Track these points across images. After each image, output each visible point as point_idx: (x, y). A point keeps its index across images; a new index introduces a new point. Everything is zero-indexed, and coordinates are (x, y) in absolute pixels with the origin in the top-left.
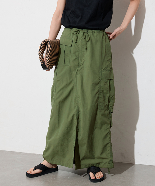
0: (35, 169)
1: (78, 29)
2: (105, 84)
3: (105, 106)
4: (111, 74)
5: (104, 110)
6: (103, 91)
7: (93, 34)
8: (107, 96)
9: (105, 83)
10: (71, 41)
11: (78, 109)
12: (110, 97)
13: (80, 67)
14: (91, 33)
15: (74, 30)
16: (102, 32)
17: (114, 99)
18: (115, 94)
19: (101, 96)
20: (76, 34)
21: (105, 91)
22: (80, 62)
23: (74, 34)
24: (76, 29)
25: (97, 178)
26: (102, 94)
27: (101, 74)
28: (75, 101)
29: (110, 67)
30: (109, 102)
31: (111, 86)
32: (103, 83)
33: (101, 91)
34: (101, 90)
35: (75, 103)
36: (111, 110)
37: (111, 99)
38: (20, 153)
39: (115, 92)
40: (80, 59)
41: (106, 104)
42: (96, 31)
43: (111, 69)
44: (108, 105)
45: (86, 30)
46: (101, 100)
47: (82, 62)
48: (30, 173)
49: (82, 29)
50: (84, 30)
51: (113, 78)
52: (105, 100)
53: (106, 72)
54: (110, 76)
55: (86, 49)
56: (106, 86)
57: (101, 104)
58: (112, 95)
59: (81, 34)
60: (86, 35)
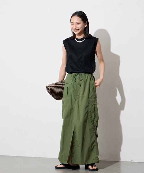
0: (61, 164)
1: (76, 74)
2: (92, 107)
5: (91, 124)
6: (90, 111)
7: (85, 76)
8: (93, 115)
10: (72, 80)
12: (95, 116)
13: (77, 97)
15: (74, 74)
16: (91, 75)
18: (98, 113)
20: (75, 77)
21: (92, 112)
23: (74, 77)
26: (90, 113)
29: (95, 96)
30: (94, 119)
31: (95, 108)
32: (90, 106)
34: (90, 110)
36: (96, 124)
40: (77, 92)
41: (92, 120)
42: (87, 74)
44: (94, 121)
45: (81, 74)
46: (89, 117)
47: (78, 94)
48: (57, 166)
49: (78, 73)
52: (91, 117)
53: (92, 99)
54: (95, 102)
55: (80, 86)
56: (92, 108)
57: (89, 120)
58: (96, 114)
59: (78, 76)
60: (81, 77)
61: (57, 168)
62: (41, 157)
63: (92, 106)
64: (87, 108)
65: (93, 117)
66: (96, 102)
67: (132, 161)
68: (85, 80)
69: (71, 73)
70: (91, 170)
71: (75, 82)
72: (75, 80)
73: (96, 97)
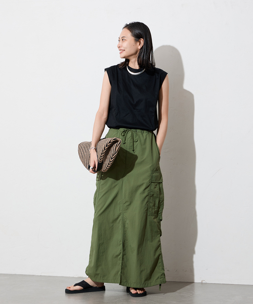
0: (76, 285)
1: (125, 129)
3: (155, 212)
5: (154, 217)
6: (153, 195)
7: (142, 134)
8: (157, 200)
11: (123, 216)
14: (140, 133)
15: (122, 130)
20: (124, 135)
21: (155, 195)
23: (122, 135)
25: (139, 293)
26: (151, 198)
27: (152, 176)
31: (161, 190)
32: (153, 186)
33: (151, 195)
34: (152, 193)
36: (160, 217)
37: (161, 204)
41: (155, 209)
44: (158, 211)
45: (134, 130)
46: (151, 205)
48: (69, 289)
49: (131, 128)
52: (154, 205)
53: (156, 174)
55: (133, 150)
56: (156, 189)
57: (150, 210)
58: (161, 200)
59: (129, 134)
60: (135, 135)
61: (68, 292)
62: (42, 275)
63: (156, 185)
64: (148, 189)
65: (157, 205)
67: (203, 282)
68: (143, 141)
69: (117, 127)
70: (133, 294)
71: (125, 143)
72: (124, 140)
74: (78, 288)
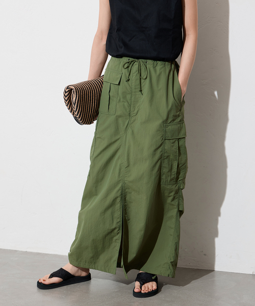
1: (131, 59)
3: (171, 180)
4: (181, 130)
6: (168, 156)
7: (154, 67)
8: (174, 164)
9: (172, 144)
10: (120, 76)
11: (123, 185)
12: (180, 166)
13: (133, 119)
14: (152, 66)
15: (125, 60)
16: (170, 64)
17: (186, 168)
18: (186, 160)
19: (166, 164)
20: (128, 67)
21: (171, 157)
22: (132, 110)
23: (126, 66)
24: (128, 58)
26: (166, 161)
27: (165, 130)
28: (120, 173)
31: (181, 149)
32: (168, 145)
33: (165, 157)
34: (166, 155)
35: (119, 175)
36: (181, 185)
37: (181, 169)
38: (16, 251)
39: (187, 157)
40: (132, 106)
41: (173, 176)
42: (159, 63)
43: (180, 121)
44: (177, 178)
45: (144, 60)
46: (165, 170)
47: (136, 111)
48: (43, 282)
49: (138, 58)
50: (140, 60)
51: (185, 135)
52: (171, 170)
53: (173, 126)
54: (179, 133)
55: (141, 91)
56: (174, 147)
58: (183, 162)
59: (135, 67)
60: (143, 68)
63: (173, 143)
64: (160, 150)
66: (182, 132)
71: (129, 80)
72: (128, 75)
73: (182, 121)
74: (56, 280)
